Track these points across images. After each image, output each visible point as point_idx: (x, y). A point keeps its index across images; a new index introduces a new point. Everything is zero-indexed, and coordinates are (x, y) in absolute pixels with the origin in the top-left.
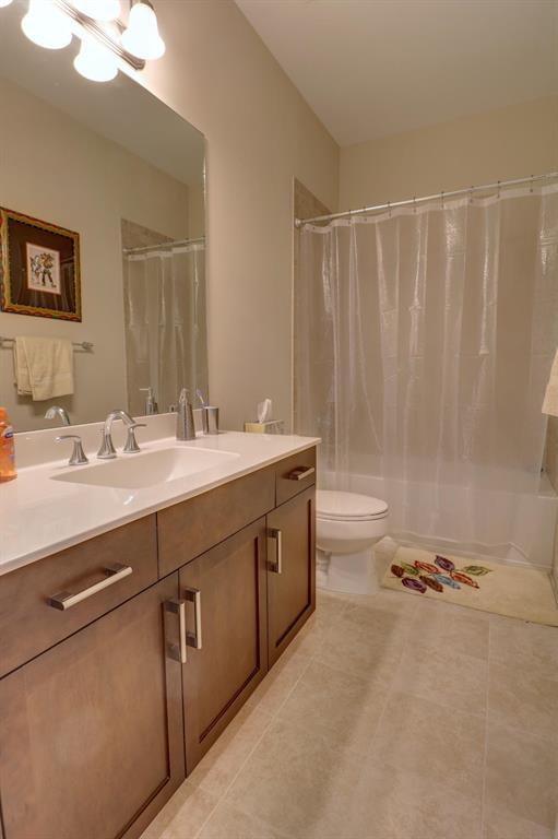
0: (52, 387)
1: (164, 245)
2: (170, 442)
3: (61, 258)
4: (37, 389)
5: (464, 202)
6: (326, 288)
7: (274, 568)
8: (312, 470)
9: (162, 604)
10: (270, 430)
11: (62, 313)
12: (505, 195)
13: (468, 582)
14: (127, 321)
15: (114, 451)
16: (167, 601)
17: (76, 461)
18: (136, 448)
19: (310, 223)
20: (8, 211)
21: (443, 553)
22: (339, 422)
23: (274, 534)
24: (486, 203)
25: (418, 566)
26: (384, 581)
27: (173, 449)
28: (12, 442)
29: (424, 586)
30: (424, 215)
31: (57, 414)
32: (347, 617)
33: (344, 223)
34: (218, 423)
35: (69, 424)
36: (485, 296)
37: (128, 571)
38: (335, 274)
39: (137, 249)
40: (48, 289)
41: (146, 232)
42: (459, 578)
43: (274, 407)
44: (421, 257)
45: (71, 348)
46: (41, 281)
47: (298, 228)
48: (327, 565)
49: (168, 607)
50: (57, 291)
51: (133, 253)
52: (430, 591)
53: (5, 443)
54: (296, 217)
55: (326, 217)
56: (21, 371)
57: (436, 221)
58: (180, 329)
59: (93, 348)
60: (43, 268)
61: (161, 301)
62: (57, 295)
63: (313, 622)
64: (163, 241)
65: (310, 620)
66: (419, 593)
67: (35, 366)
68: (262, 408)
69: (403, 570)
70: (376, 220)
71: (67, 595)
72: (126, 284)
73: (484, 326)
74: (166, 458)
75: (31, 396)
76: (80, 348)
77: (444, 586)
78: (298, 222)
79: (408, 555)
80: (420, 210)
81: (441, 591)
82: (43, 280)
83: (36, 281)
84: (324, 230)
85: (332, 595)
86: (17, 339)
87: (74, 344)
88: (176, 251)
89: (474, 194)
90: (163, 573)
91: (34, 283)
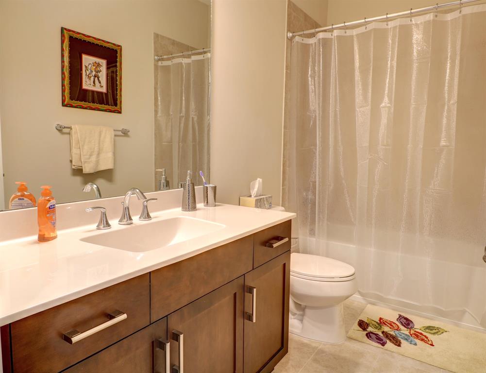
0: (97, 162)
1: (186, 53)
2: (177, 212)
3: (108, 64)
4: (86, 165)
5: (430, 17)
6: (311, 87)
7: (250, 318)
8: (286, 240)
9: (153, 342)
10: (259, 204)
11: (107, 107)
12: (467, 10)
13: (425, 340)
14: (156, 112)
15: (130, 219)
16: (156, 340)
17: (102, 227)
18: (148, 216)
19: (299, 35)
20: (69, 31)
21: (405, 312)
22: (319, 198)
23: (250, 290)
24: (449, 17)
25: (382, 322)
26: (351, 333)
27: (177, 218)
28: (54, 212)
29: (385, 339)
30: (395, 28)
31: (92, 188)
32: (315, 360)
33: (327, 35)
34: (215, 197)
35: (101, 197)
36: (446, 95)
37: (124, 317)
38: (319, 77)
39: (165, 57)
40: (97, 88)
41: (174, 43)
42: (417, 335)
43: (264, 184)
44: (392, 63)
45: (113, 133)
46: (92, 84)
47: (290, 40)
48: (303, 315)
49: (157, 345)
50: (104, 90)
51: (163, 60)
52: (389, 345)
53: (48, 213)
54: (289, 30)
55: (313, 31)
56: (75, 151)
57: (405, 33)
58: (195, 119)
59: (129, 133)
60: (94, 73)
61: (182, 97)
62: (105, 93)
63: (287, 362)
64: (186, 50)
65: (283, 360)
66: (380, 346)
67: (86, 147)
68: (254, 185)
69: (368, 325)
70: (355, 32)
71: (76, 333)
72: (156, 83)
73: (445, 121)
74: (171, 225)
75: (81, 170)
76: (120, 133)
77: (403, 341)
78: (290, 35)
79: (374, 312)
80: (391, 24)
81: (399, 345)
82: (94, 82)
83: (88, 83)
84: (312, 41)
85: (306, 341)
86: (73, 127)
87: (114, 130)
88: (194, 58)
89: (439, 9)
90: (154, 319)
91: (87, 84)
